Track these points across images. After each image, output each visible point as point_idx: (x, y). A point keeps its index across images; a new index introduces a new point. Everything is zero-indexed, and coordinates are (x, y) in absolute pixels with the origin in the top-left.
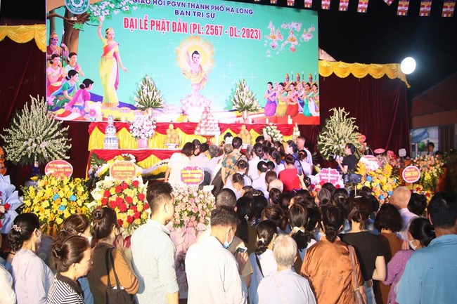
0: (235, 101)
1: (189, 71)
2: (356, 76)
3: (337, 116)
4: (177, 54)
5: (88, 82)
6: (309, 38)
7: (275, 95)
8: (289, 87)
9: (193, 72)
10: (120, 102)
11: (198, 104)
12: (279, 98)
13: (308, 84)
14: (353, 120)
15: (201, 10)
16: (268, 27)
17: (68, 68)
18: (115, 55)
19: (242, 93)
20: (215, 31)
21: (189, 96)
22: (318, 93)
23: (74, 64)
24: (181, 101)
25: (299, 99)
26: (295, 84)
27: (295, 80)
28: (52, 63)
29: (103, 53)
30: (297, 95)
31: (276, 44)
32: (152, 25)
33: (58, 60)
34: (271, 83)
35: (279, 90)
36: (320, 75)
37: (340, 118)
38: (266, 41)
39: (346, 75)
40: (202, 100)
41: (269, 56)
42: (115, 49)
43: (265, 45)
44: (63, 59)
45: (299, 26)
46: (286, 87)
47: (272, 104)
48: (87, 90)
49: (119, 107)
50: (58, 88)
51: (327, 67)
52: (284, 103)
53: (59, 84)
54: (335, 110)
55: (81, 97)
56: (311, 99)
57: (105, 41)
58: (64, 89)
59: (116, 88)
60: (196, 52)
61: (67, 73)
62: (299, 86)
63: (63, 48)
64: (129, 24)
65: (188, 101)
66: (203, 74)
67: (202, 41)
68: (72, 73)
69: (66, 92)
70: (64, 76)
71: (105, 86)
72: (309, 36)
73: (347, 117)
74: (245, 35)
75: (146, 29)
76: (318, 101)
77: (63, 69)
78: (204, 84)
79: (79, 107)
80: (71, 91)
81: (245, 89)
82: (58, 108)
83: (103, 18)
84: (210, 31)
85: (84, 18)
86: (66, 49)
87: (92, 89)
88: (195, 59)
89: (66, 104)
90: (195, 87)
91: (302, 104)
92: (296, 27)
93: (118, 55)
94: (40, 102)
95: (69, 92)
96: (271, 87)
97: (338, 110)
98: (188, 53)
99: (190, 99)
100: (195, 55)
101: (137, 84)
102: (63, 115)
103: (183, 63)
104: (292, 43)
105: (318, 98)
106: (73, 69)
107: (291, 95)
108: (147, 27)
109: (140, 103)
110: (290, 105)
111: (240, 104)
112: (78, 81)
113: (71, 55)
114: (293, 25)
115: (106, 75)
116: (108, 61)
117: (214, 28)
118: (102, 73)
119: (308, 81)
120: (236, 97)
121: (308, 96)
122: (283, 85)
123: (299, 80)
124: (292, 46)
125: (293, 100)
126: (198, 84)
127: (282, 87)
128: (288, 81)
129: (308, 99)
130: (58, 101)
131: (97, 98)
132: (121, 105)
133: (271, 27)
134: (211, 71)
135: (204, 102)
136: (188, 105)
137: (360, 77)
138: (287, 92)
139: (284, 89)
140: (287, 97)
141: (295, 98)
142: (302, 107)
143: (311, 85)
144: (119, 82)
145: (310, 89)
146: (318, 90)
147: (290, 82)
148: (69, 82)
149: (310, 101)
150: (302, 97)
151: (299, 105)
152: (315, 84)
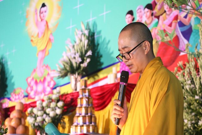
1: (36, 35)
4: (27, 16)
9: (40, 35)
11: (42, 80)
21: (34, 70)
24: (27, 80)
25: (181, 24)
30: (176, 18)
40: (46, 72)
46: (156, 10)
60: (44, 5)
65: (33, 79)
66: (49, 33)
78: (49, 48)
88: (42, 15)
90: (41, 55)
91: (188, 33)
96: (131, 19)
98: (36, 10)
100: (43, 9)
103: (32, 28)
107: (164, 23)
122: (150, 7)
125: (169, 30)
126: (43, 51)
127: (149, 13)
134: (57, 25)
135: (48, 74)
136: (33, 83)
138: (158, 17)
139: (152, 15)
140: (158, 28)
141: (173, 25)
142: (186, 41)
150: (186, 17)
151: (181, 37)
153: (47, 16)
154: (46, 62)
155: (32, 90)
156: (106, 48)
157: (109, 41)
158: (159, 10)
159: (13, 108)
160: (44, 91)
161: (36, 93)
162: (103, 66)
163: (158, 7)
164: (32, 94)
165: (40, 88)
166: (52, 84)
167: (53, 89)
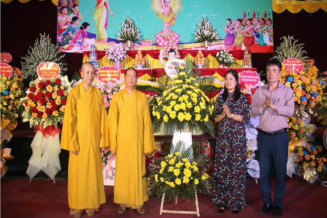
0: (198, 34)
1: (161, 13)
2: (308, 11)
3: (287, 43)
4: (152, 0)
5: (86, 25)
7: (233, 29)
8: (246, 22)
9: (165, 13)
10: (108, 38)
12: (237, 31)
13: (263, 19)
14: (301, 46)
17: (72, 16)
18: (105, 4)
19: (203, 27)
21: (162, 32)
22: (272, 26)
23: (76, 12)
24: (155, 36)
25: (255, 32)
26: (251, 20)
27: (251, 16)
28: (61, 13)
29: (96, 3)
30: (253, 29)
33: (65, 10)
34: (230, 20)
35: (237, 25)
36: (273, 12)
37: (289, 45)
39: (298, 10)
40: (172, 34)
42: (106, 0)
44: (69, 10)
46: (243, 23)
47: (231, 37)
48: (85, 30)
49: (108, 41)
50: (65, 30)
51: (280, 5)
52: (242, 35)
53: (66, 27)
54: (285, 38)
55: (80, 35)
58: (69, 30)
59: (106, 28)
61: (71, 18)
62: (255, 21)
65: (160, 36)
66: (173, 15)
68: (75, 19)
69: (70, 33)
70: (69, 21)
71: (98, 27)
73: (296, 44)
76: (272, 33)
77: (68, 16)
78: (174, 22)
79: (79, 43)
80: (74, 31)
81: (206, 24)
82: (65, 44)
86: (71, 2)
87: (88, 30)
88: (165, 4)
89: (70, 41)
90: (166, 25)
91: (258, 36)
93: (108, 4)
94: (46, 37)
95: (72, 33)
96: (230, 23)
97: (287, 37)
99: (162, 34)
101: (121, 24)
102: (68, 49)
103: (158, 8)
105: (272, 31)
106: (75, 16)
107: (247, 29)
109: (121, 37)
110: (246, 37)
111: (201, 36)
112: (79, 24)
113: (74, 6)
115: (99, 19)
116: (100, 9)
118: (96, 18)
119: (263, 17)
120: (198, 30)
121: (263, 29)
122: (240, 21)
123: (254, 17)
125: (249, 32)
126: (168, 23)
128: (245, 17)
129: (263, 32)
130: (65, 39)
132: (110, 40)
134: (179, 12)
135: (174, 36)
136: (160, 38)
137: (311, 12)
138: (244, 26)
139: (241, 24)
140: (244, 30)
143: (266, 20)
144: (108, 24)
145: (265, 23)
146: (272, 24)
147: (247, 19)
148: (72, 25)
149: (265, 33)
150: (257, 29)
151: (255, 37)
152: (269, 20)
153: (170, 5)
155: (160, 42)
157: (217, 29)
166: (177, 41)
167: (178, 44)
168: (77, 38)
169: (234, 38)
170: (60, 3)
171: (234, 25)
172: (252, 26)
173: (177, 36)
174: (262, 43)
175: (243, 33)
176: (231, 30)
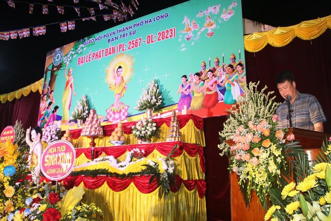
1: (114, 84)
2: (305, 38)
4: (107, 73)
6: (229, 16)
7: (189, 87)
8: (206, 74)
9: (117, 84)
11: (119, 111)
12: (194, 90)
13: (231, 66)
15: (125, 32)
16: (183, 22)
17: (49, 101)
18: (71, 86)
20: (135, 44)
21: (113, 105)
22: (245, 73)
23: (52, 98)
24: (106, 111)
25: (219, 86)
26: (213, 71)
27: (213, 65)
28: (43, 100)
29: (65, 86)
30: (216, 82)
31: (192, 34)
32: (93, 57)
33: (45, 97)
34: (185, 76)
35: (194, 81)
38: (181, 36)
39: (288, 41)
40: (121, 107)
41: (183, 49)
42: (72, 81)
43: (180, 40)
44: (47, 96)
45: (217, 8)
46: (202, 77)
47: (187, 98)
48: (55, 113)
50: (43, 115)
52: (201, 94)
53: (44, 112)
55: (52, 119)
56: (235, 83)
57: (67, 77)
58: (45, 115)
59: (69, 108)
60: (120, 67)
61: (48, 104)
62: (219, 71)
63: (48, 89)
64: (81, 61)
65: (111, 110)
66: (124, 84)
67: (125, 56)
68: (50, 104)
69: (46, 117)
70: (47, 107)
71: (64, 109)
72: (229, 14)
74: (161, 38)
75: (89, 61)
77: (47, 102)
78: (124, 92)
80: (48, 116)
83: (68, 63)
84: (132, 45)
85: (59, 67)
86: (50, 89)
87: (58, 113)
88: (118, 73)
89: (45, 125)
90: (117, 96)
91: (223, 91)
92: (213, 11)
93: (73, 85)
96: (185, 80)
98: (114, 70)
99: (113, 108)
100: (119, 69)
103: (111, 79)
104: (209, 28)
106: (51, 101)
107: (208, 84)
108: (90, 59)
109: (73, 117)
110: (207, 95)
112: (52, 108)
114: (211, 9)
115: (65, 101)
116: (67, 91)
117: (134, 42)
118: (63, 100)
119: (230, 62)
121: (231, 80)
122: (198, 74)
123: (218, 65)
124: (210, 31)
125: (211, 88)
126: (119, 94)
127: (197, 77)
128: (205, 69)
129: (231, 84)
130: (42, 123)
131: (59, 118)
133: (186, 21)
134: (130, 79)
135: (123, 108)
136: (111, 113)
137: (312, 38)
138: (204, 81)
139: (200, 79)
140: (204, 86)
141: (214, 86)
142: (222, 95)
143: (235, 66)
144: (72, 105)
145: (233, 71)
146: (245, 70)
147: (207, 70)
148: (48, 110)
149: (234, 85)
150: (222, 82)
151: (219, 93)
152: (240, 64)
153: (122, 74)
154: (121, 100)
155: (111, 117)
156: (167, 95)
157: (169, 91)
158: (205, 77)
159: (116, 125)
160: (120, 118)
161: (114, 119)
162: (165, 105)
163: (203, 75)
164: (111, 119)
165: (117, 116)
166: (126, 114)
167: (127, 117)
168: (49, 121)
169: (191, 99)
170: (43, 92)
171: (190, 82)
172: (215, 79)
173: (126, 108)
174: (229, 101)
175: (202, 91)
176: (186, 90)
